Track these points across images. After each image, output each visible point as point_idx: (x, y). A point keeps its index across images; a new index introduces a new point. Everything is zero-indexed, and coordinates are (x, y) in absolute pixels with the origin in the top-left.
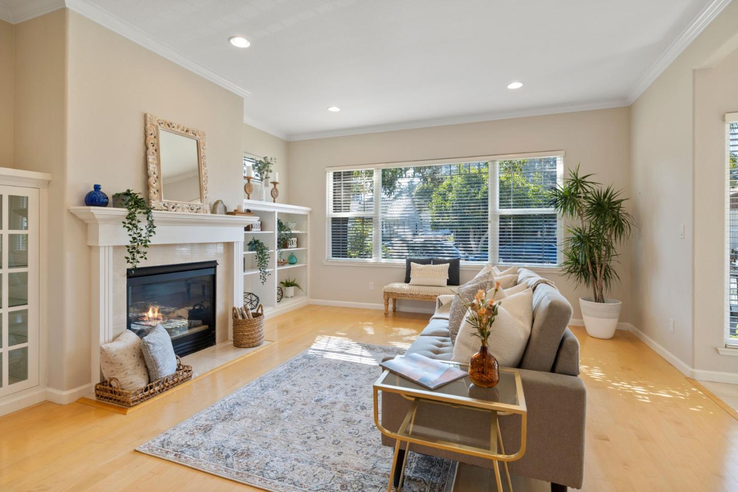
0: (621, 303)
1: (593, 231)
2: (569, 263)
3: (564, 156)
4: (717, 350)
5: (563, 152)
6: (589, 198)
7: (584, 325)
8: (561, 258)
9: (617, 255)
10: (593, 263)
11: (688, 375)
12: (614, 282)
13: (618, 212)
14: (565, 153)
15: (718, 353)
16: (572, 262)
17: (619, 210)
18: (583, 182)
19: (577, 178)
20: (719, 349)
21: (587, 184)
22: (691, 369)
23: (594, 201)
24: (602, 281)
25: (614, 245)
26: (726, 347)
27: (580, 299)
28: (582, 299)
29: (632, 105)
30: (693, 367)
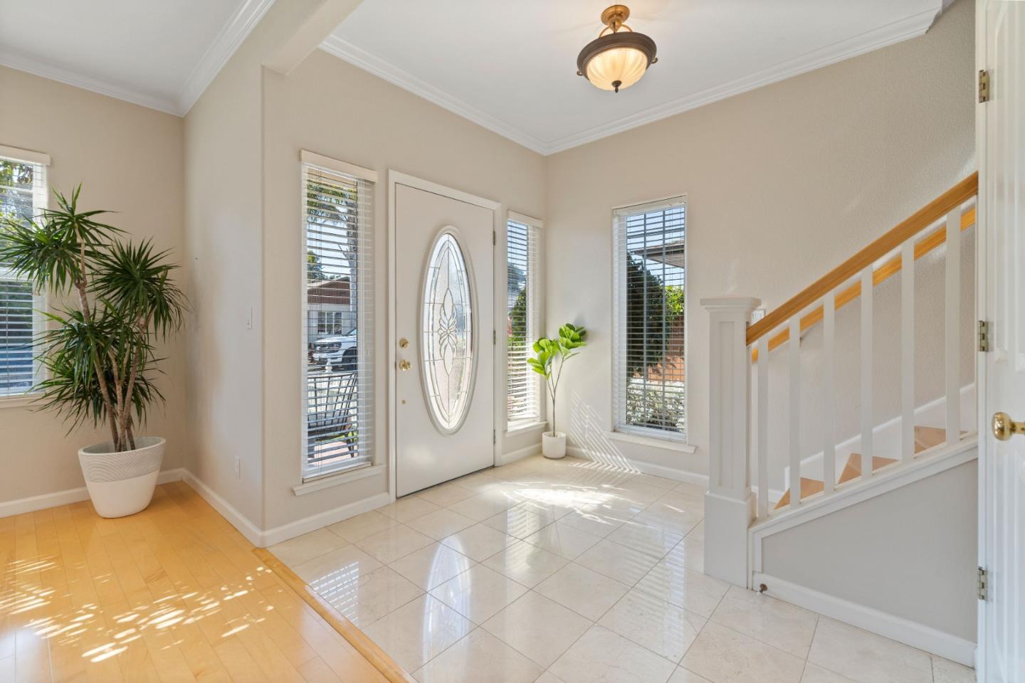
0: (163, 441)
1: (110, 319)
2: (57, 383)
3: (47, 166)
4: (293, 491)
5: (47, 158)
6: (104, 256)
7: (89, 496)
8: (41, 372)
9: (155, 361)
10: (109, 378)
11: (257, 544)
12: (151, 408)
13: (160, 287)
14: (52, 159)
15: (295, 495)
16: (64, 379)
17: (162, 283)
18: (86, 222)
19: (72, 211)
20: (295, 489)
21: (99, 228)
22: (260, 533)
23: (115, 263)
24: (129, 408)
25: (152, 342)
26: (303, 482)
27: (81, 453)
28: (85, 451)
29: (186, 116)
30: (263, 528)
